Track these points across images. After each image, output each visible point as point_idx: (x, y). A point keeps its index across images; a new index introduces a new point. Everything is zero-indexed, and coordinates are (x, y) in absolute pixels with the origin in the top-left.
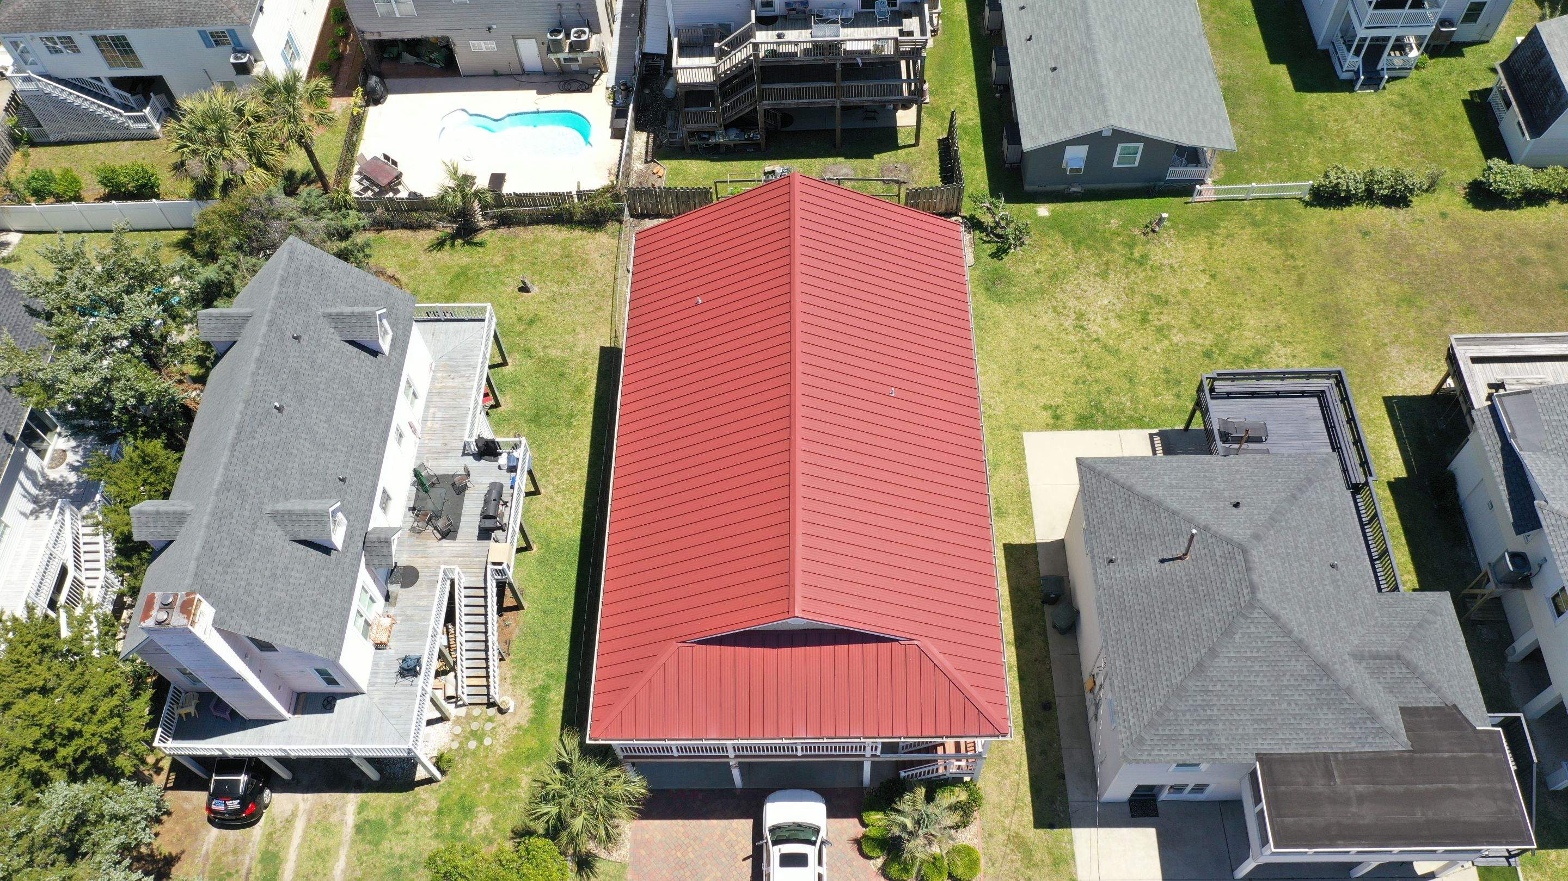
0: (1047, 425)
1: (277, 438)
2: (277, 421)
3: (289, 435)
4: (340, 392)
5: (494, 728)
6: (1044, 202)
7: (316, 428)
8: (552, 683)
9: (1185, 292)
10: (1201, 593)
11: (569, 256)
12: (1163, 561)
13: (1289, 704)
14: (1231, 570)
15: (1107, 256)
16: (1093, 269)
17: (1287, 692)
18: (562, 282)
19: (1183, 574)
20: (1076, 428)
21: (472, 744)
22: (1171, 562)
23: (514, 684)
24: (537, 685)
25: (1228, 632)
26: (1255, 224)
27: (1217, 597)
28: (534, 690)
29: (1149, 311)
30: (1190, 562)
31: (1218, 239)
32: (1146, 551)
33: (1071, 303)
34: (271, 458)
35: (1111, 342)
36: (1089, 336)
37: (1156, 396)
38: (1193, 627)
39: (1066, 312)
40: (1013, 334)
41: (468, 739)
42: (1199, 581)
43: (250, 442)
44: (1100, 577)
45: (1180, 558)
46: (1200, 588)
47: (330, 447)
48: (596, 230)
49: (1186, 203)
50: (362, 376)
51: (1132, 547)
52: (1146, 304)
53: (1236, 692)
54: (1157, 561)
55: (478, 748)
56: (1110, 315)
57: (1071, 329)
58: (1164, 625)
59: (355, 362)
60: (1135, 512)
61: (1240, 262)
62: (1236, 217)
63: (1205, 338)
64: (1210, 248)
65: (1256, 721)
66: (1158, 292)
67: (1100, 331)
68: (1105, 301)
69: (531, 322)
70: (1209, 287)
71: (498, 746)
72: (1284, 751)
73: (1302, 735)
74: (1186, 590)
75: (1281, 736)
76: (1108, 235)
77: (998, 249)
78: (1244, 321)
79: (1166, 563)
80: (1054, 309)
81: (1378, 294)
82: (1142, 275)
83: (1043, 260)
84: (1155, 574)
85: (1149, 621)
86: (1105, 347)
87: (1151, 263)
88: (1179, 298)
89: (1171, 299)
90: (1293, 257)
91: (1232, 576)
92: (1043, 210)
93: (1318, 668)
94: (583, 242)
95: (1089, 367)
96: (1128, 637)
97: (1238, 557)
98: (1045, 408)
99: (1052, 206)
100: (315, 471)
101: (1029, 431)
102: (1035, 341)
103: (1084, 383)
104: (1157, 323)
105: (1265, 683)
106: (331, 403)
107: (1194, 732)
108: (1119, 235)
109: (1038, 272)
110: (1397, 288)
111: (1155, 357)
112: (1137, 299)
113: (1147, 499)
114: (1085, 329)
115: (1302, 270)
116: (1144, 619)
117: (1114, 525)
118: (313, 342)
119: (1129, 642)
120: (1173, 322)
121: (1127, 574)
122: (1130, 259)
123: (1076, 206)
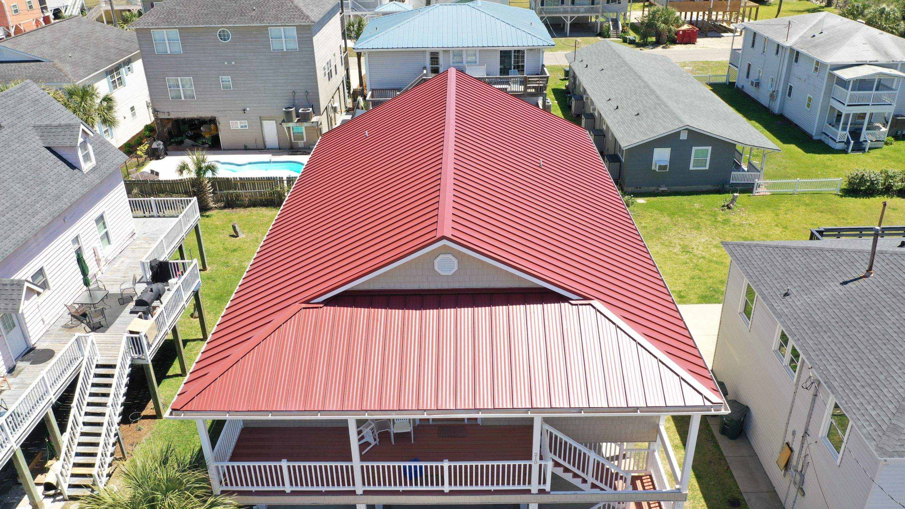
4: (24, 172)
6: (641, 197)
12: (845, 283)
15: (697, 220)
16: (688, 226)
19: (874, 286)
22: (855, 282)
26: (807, 205)
30: (877, 277)
31: (781, 212)
32: (822, 281)
33: (677, 241)
35: (715, 259)
39: (673, 245)
44: (778, 308)
45: (864, 277)
49: (749, 197)
50: (52, 173)
51: (805, 281)
54: (838, 284)
56: (709, 246)
57: (679, 253)
58: (872, 327)
62: (790, 202)
64: (777, 216)
67: (703, 253)
68: (703, 240)
69: (234, 251)
74: (884, 297)
76: (694, 211)
79: (850, 284)
80: (663, 244)
82: (728, 228)
84: (841, 293)
85: (851, 328)
86: (710, 261)
87: (733, 223)
92: (641, 201)
95: (701, 270)
96: (832, 345)
99: (647, 198)
103: (700, 278)
108: (702, 211)
114: (691, 253)
119: (835, 348)
121: (808, 300)
122: (715, 221)
123: (666, 198)
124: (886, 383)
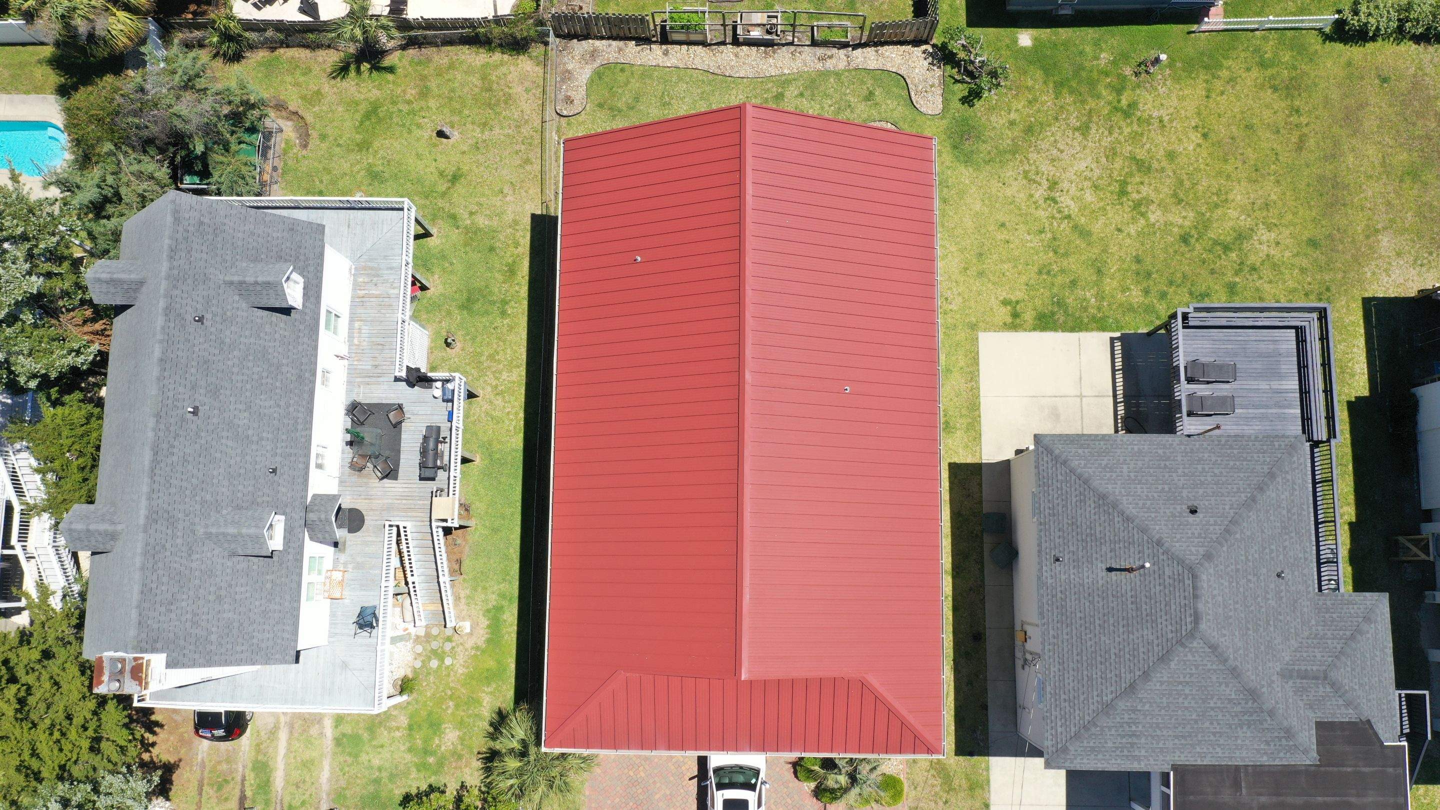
0: (1005, 324)
1: (197, 446)
2: (194, 427)
3: (209, 439)
4: (256, 369)
5: (453, 648)
6: (1027, 27)
7: (236, 421)
8: (505, 603)
9: (1171, 156)
10: (1144, 613)
11: (490, 90)
13: (1212, 723)
14: (1177, 594)
15: (1092, 103)
16: (1074, 122)
17: (1212, 713)
18: (485, 124)
19: (1129, 588)
20: (1034, 329)
21: (434, 664)
22: (1118, 573)
23: (468, 604)
24: (490, 606)
25: (1164, 658)
26: (1263, 65)
27: (1159, 620)
28: (488, 611)
29: (1129, 180)
31: (1218, 85)
32: (1094, 555)
33: (1045, 167)
34: (195, 471)
35: (1083, 220)
36: (1060, 212)
37: (1123, 291)
38: (1131, 646)
39: (1038, 179)
40: (978, 206)
41: (430, 659)
42: (1144, 599)
43: (169, 461)
44: (1045, 574)
46: (1144, 607)
47: (255, 438)
48: (518, 54)
49: (1189, 33)
50: (277, 344)
51: (1080, 549)
52: (1126, 170)
53: (1163, 712)
54: (1104, 568)
55: (439, 667)
56: (1086, 184)
57: (1041, 202)
58: (1103, 638)
59: (268, 328)
60: (1088, 509)
61: (1239, 116)
62: (1242, 55)
63: (1185, 217)
64: (1207, 97)
65: (1176, 737)
66: (1141, 154)
67: (1072, 205)
68: (1082, 165)
69: (455, 178)
70: (1198, 150)
71: (458, 665)
72: (1199, 763)
73: (1218, 750)
74: (1130, 606)
75: (1198, 750)
76: (1095, 75)
77: (971, 92)
78: (1231, 197)
80: (1026, 174)
81: (1383, 164)
82: (1126, 131)
83: (1018, 110)
84: (1100, 582)
85: (1088, 631)
86: (1075, 227)
87: (1139, 114)
88: (1164, 164)
89: (1155, 165)
90: (1297, 111)
91: (1178, 600)
92: (1025, 38)
93: (1246, 693)
94: (504, 69)
95: (1056, 252)
96: (1065, 644)
97: (1187, 582)
98: (1005, 303)
99: (1035, 32)
100: (242, 471)
101: (985, 331)
102: (1001, 217)
103: (1048, 273)
104: (1135, 196)
105: (1193, 704)
106: (248, 386)
107: (1117, 745)
108: (1107, 75)
109: (1012, 123)
110: (1404, 156)
111: (1128, 241)
112: (1118, 163)
113: (1103, 497)
114: (1056, 202)
115: (1305, 130)
116: (1083, 628)
117: (1065, 520)
118: (218, 319)
119: (1066, 650)
120: (1153, 195)
121: (1072, 576)
122: (1115, 108)
123: (1064, 33)
124: (1082, 705)
